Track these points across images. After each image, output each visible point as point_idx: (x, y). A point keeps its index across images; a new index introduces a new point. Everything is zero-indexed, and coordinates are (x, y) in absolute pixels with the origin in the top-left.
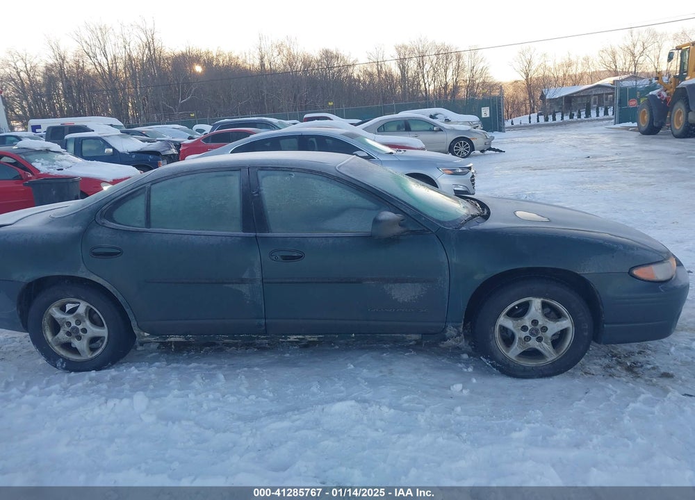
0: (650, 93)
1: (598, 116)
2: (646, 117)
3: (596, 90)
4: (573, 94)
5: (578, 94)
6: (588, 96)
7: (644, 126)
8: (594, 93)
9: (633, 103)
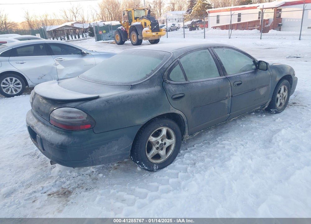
0: (119, 28)
1: (72, 39)
2: (119, 37)
3: (66, 28)
4: (56, 29)
5: (58, 29)
6: (63, 30)
7: (118, 41)
8: (65, 29)
9: (101, 32)
